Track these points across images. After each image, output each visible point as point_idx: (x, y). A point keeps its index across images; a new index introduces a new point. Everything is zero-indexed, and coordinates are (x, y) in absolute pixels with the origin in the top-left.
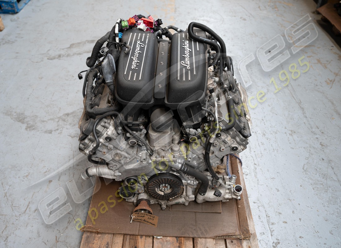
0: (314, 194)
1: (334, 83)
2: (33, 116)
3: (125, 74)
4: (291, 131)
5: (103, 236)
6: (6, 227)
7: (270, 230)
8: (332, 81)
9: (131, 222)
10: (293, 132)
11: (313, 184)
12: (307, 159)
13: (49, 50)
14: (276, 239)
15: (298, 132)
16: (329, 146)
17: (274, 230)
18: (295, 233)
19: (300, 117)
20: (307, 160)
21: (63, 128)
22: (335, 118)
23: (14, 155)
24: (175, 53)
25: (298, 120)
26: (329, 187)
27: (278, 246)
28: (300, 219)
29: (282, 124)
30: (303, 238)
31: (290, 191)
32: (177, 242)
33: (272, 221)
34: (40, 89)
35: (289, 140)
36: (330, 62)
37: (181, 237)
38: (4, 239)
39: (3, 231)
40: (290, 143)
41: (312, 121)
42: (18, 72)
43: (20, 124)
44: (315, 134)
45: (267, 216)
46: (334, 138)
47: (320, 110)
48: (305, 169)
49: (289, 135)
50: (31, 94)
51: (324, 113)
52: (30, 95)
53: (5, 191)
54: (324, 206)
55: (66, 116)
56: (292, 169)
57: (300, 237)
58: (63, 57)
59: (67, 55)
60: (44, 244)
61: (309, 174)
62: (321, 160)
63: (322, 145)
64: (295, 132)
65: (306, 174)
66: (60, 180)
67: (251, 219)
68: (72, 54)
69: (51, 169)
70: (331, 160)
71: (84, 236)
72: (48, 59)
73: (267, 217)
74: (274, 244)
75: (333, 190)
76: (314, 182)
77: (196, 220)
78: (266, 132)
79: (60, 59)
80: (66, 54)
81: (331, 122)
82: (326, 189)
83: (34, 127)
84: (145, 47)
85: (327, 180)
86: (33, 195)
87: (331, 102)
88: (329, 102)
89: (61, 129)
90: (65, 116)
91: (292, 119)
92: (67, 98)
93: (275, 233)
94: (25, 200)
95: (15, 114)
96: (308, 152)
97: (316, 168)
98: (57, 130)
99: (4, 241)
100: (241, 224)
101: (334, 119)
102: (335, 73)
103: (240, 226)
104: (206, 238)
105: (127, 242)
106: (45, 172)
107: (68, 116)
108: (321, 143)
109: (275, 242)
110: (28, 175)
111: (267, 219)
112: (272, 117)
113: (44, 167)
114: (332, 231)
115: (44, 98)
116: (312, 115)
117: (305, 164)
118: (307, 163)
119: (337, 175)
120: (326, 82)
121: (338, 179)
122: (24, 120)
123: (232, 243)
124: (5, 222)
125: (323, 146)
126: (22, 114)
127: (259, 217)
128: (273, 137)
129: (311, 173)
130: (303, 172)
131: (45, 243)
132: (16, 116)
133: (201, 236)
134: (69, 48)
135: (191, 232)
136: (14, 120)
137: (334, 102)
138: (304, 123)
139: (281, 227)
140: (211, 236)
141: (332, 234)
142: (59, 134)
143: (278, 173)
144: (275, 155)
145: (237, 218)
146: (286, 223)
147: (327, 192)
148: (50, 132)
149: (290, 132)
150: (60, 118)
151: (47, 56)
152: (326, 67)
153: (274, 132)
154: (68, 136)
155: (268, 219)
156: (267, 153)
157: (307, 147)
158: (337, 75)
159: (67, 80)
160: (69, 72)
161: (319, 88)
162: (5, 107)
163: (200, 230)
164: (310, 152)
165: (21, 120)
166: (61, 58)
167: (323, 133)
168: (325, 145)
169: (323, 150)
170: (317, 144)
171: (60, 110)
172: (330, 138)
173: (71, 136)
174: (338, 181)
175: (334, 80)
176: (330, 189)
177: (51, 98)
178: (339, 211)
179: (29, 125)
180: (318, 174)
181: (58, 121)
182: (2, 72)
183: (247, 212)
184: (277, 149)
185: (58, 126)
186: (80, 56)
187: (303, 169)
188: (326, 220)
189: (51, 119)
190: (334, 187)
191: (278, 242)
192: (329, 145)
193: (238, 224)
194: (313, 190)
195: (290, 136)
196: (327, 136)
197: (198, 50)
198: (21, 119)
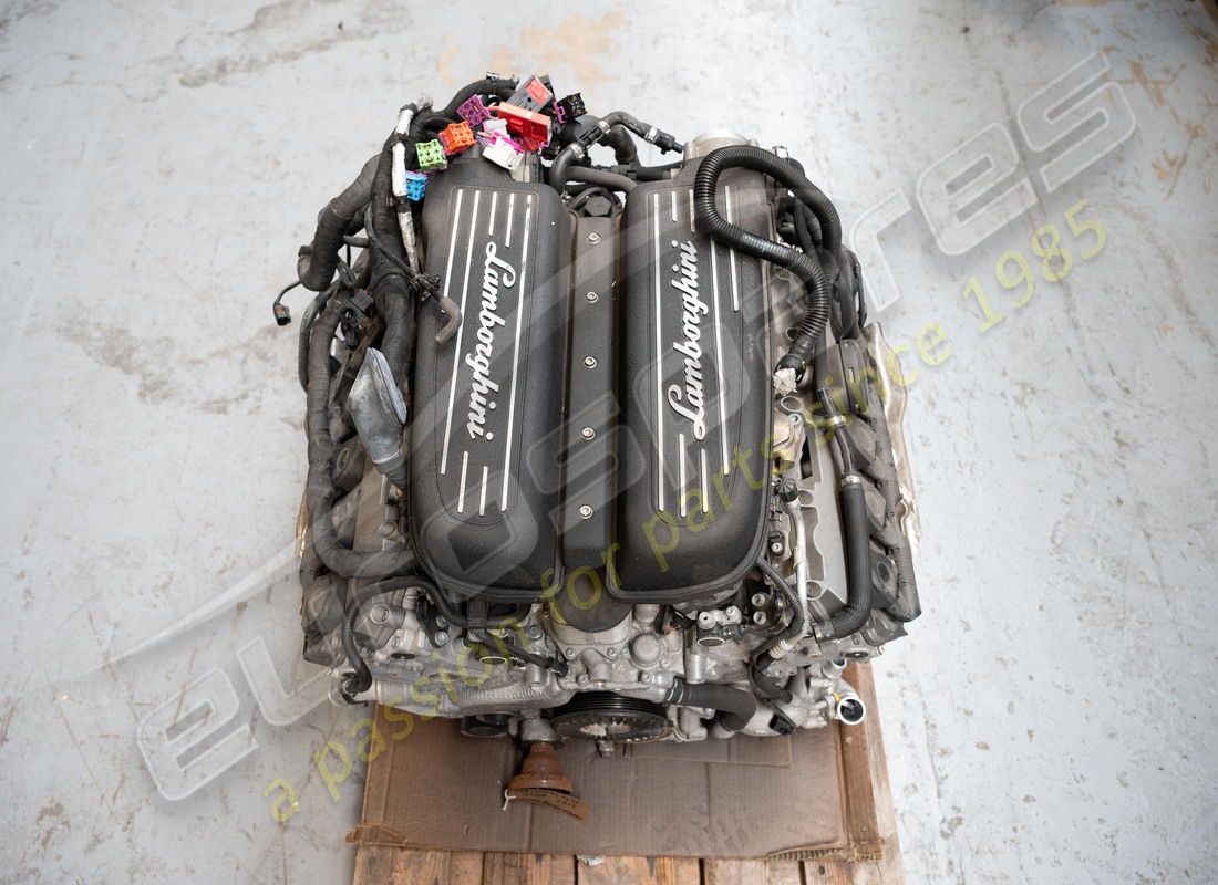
0: (1081, 639)
1: (1184, 170)
2: (158, 342)
3: (443, 471)
4: (1023, 385)
5: (419, 856)
6: (123, 781)
7: (936, 777)
8: (1177, 164)
9: (504, 809)
10: (1028, 390)
11: (1079, 600)
12: (1068, 499)
13: (181, 41)
14: (953, 808)
15: (1045, 390)
16: (1142, 446)
17: (947, 776)
18: (1011, 784)
19: (1054, 326)
20: (1068, 503)
21: (262, 386)
22: (1171, 329)
23: (116, 502)
24: (643, 326)
25: (1049, 340)
26: (1132, 610)
27: (956, 830)
28: (1030, 733)
29: (993, 355)
30: (1034, 800)
31: (1006, 629)
32: (652, 876)
33: (941, 743)
34: (170, 221)
35: (1012, 425)
36: (1175, 76)
37: (664, 857)
38: (123, 823)
39: (116, 793)
40: (1016, 437)
41: (1096, 340)
42: (84, 145)
43: (117, 373)
44: (1101, 396)
45: (927, 723)
46: (1162, 412)
47: (1127, 293)
48: (1058, 541)
49: (1013, 402)
50: (141, 243)
51: (1138, 309)
52: (137, 251)
53: (105, 647)
54: (1108, 684)
55: (270, 337)
56: (1018, 542)
57: (1027, 799)
58: (233, 70)
59: (246, 61)
60: (245, 837)
61: (1070, 560)
62: (1114, 503)
63: (1121, 443)
64: (1034, 392)
65: (1059, 560)
66: (271, 599)
67: (884, 784)
68: (264, 58)
69: (238, 556)
70: (1145, 504)
71: (359, 859)
72: (183, 83)
73: (927, 728)
74: (945, 827)
75: (1143, 623)
76: (1085, 591)
77: (709, 794)
78: (937, 394)
79: (224, 84)
80: (242, 58)
81: (1157, 343)
82: (1121, 616)
83: (165, 388)
84: (519, 284)
85: (1124, 582)
86: (192, 660)
87: (1164, 257)
88: (1158, 256)
89: (257, 393)
90: (265, 339)
91: (1026, 335)
92: (266, 261)
93: (950, 786)
94: (170, 679)
95: (97, 334)
96: (1071, 473)
97: (1093, 535)
98: (245, 396)
99: (124, 829)
100: (852, 807)
101: (1169, 333)
102: (1188, 127)
103: (849, 813)
104: (741, 859)
105: (495, 876)
106: (222, 571)
107: (274, 337)
108: (1117, 433)
109: (948, 819)
110: (169, 583)
111: (928, 736)
112: (961, 327)
113: (215, 549)
114: (1126, 774)
115: (186, 264)
116: (1096, 315)
117: (1059, 523)
118: (1067, 517)
119: (1158, 564)
120: (1154, 166)
121: (1161, 579)
122: (129, 357)
123: (823, 876)
124: (118, 761)
125: (1124, 447)
126: (121, 332)
127: (904, 727)
128: (961, 413)
129: (1078, 557)
130: (1051, 554)
131: (248, 835)
132: (102, 344)
133: (726, 854)
134: (253, 26)
135: (694, 837)
136: (96, 361)
137: (1177, 259)
138: (1069, 351)
139: (970, 765)
140: (756, 853)
141: (1126, 785)
142: (250, 413)
143: (969, 557)
144: (963, 488)
145: (839, 783)
146: (986, 747)
147: (1121, 628)
148: (222, 407)
149: (1018, 391)
150: (246, 346)
151: (177, 71)
152: (1161, 100)
153: (965, 391)
154: (283, 420)
155: (931, 735)
156: (939, 479)
157: (1072, 452)
158: (1194, 133)
159: (258, 179)
160: (260, 142)
161: (1128, 197)
162: (59, 305)
163: (724, 831)
164: (1080, 473)
165: (121, 356)
166: (229, 78)
167: (1127, 391)
168: (1130, 441)
169: (1122, 461)
170: (1105, 437)
171: (244, 314)
172: (1151, 411)
173: (291, 423)
174: (1163, 586)
175: (1185, 160)
176: (1134, 617)
177: (212, 263)
178: (1153, 699)
179: (149, 381)
180: (1098, 560)
181: (244, 361)
182: (29, 147)
183: (872, 756)
184: (973, 463)
185: (245, 379)
186: (293, 67)
187: (1053, 541)
188: (1111, 736)
189: (218, 353)
190: (1147, 608)
191: (957, 818)
192: (1143, 442)
193: (842, 805)
194: (1078, 621)
195: (1018, 406)
196: (1142, 405)
197: (736, 308)
198: (118, 354)
